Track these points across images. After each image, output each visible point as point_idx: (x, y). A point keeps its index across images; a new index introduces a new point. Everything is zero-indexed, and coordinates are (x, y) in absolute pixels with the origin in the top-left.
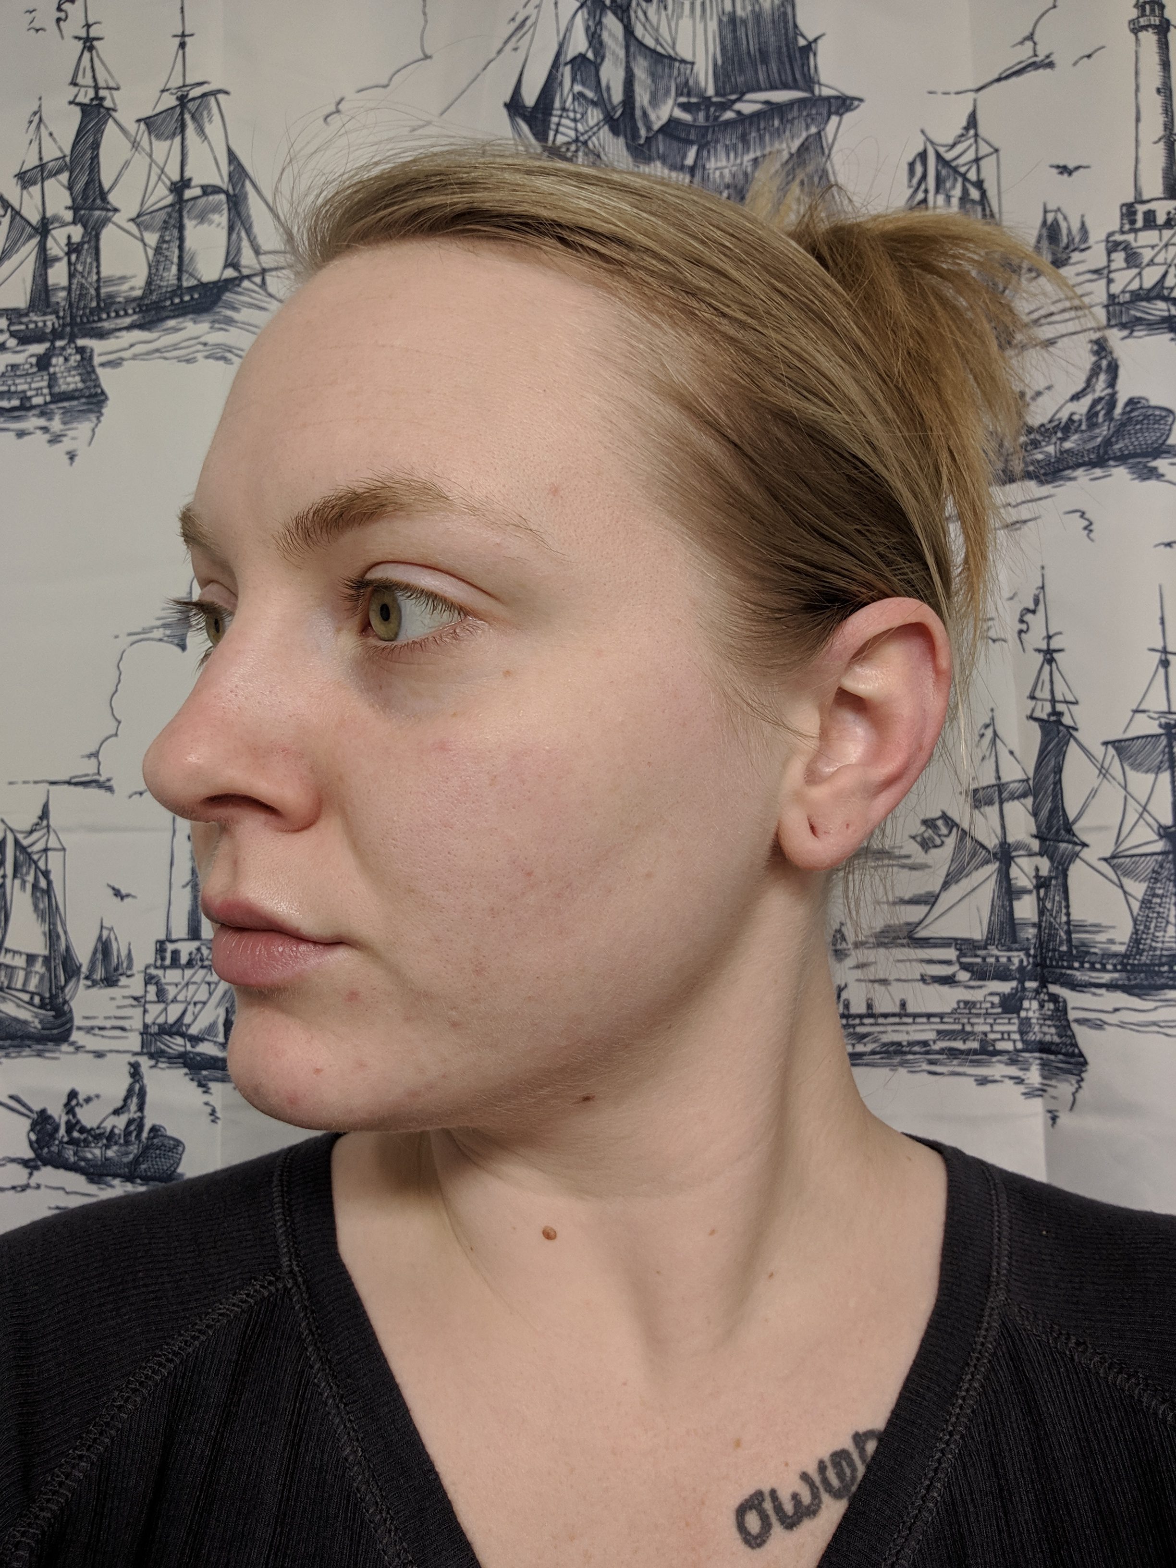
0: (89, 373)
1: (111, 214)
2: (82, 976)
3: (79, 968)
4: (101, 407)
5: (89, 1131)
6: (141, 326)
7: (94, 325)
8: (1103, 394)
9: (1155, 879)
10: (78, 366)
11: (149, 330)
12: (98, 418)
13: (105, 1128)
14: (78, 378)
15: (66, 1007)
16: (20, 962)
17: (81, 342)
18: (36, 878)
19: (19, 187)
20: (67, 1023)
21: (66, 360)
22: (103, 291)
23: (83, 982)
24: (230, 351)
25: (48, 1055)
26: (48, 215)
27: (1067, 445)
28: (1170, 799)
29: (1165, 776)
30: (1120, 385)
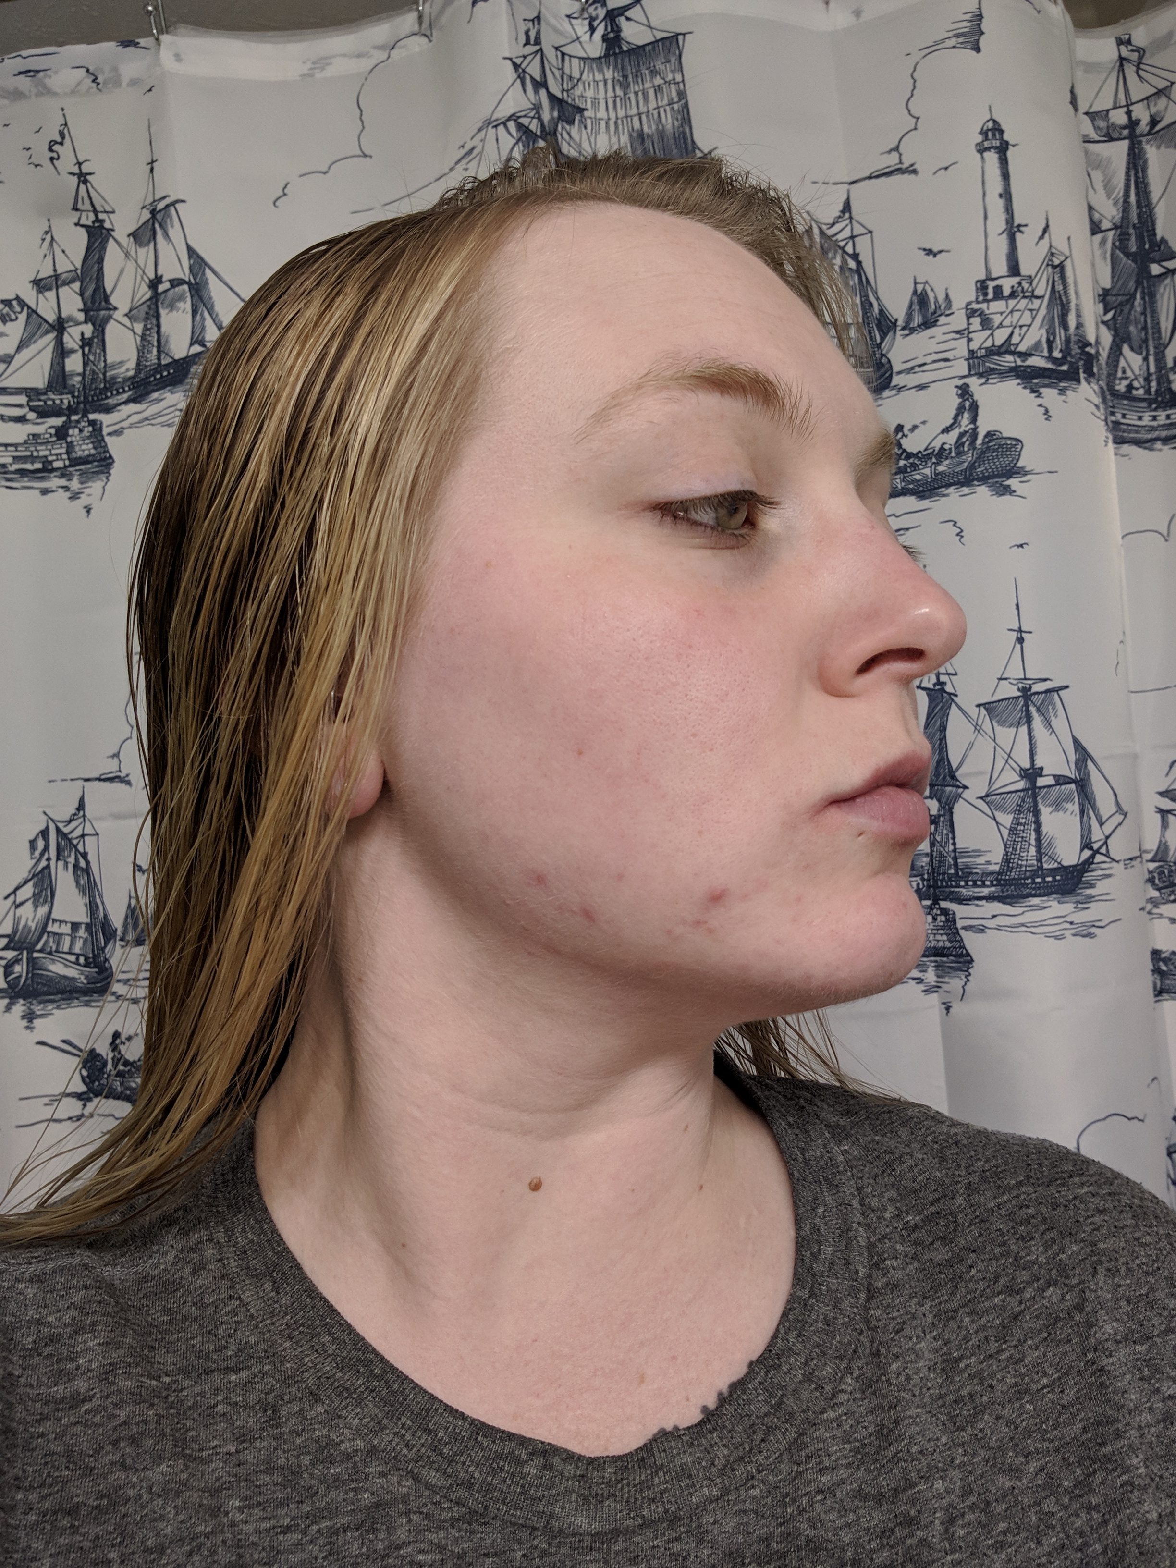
0: (99, 441)
1: (112, 312)
2: (118, 938)
3: (115, 932)
4: (112, 468)
6: (134, 400)
7: (102, 402)
8: (967, 429)
9: (1019, 811)
10: (91, 436)
11: (139, 402)
12: (110, 477)
14: (91, 446)
15: (107, 965)
16: (66, 929)
17: (92, 417)
18: (76, 860)
19: (35, 292)
20: (108, 977)
21: (81, 431)
22: (108, 374)
23: (119, 943)
25: (93, 1004)
26: (64, 315)
27: (940, 468)
28: (1027, 747)
29: (1024, 729)
30: (980, 421)
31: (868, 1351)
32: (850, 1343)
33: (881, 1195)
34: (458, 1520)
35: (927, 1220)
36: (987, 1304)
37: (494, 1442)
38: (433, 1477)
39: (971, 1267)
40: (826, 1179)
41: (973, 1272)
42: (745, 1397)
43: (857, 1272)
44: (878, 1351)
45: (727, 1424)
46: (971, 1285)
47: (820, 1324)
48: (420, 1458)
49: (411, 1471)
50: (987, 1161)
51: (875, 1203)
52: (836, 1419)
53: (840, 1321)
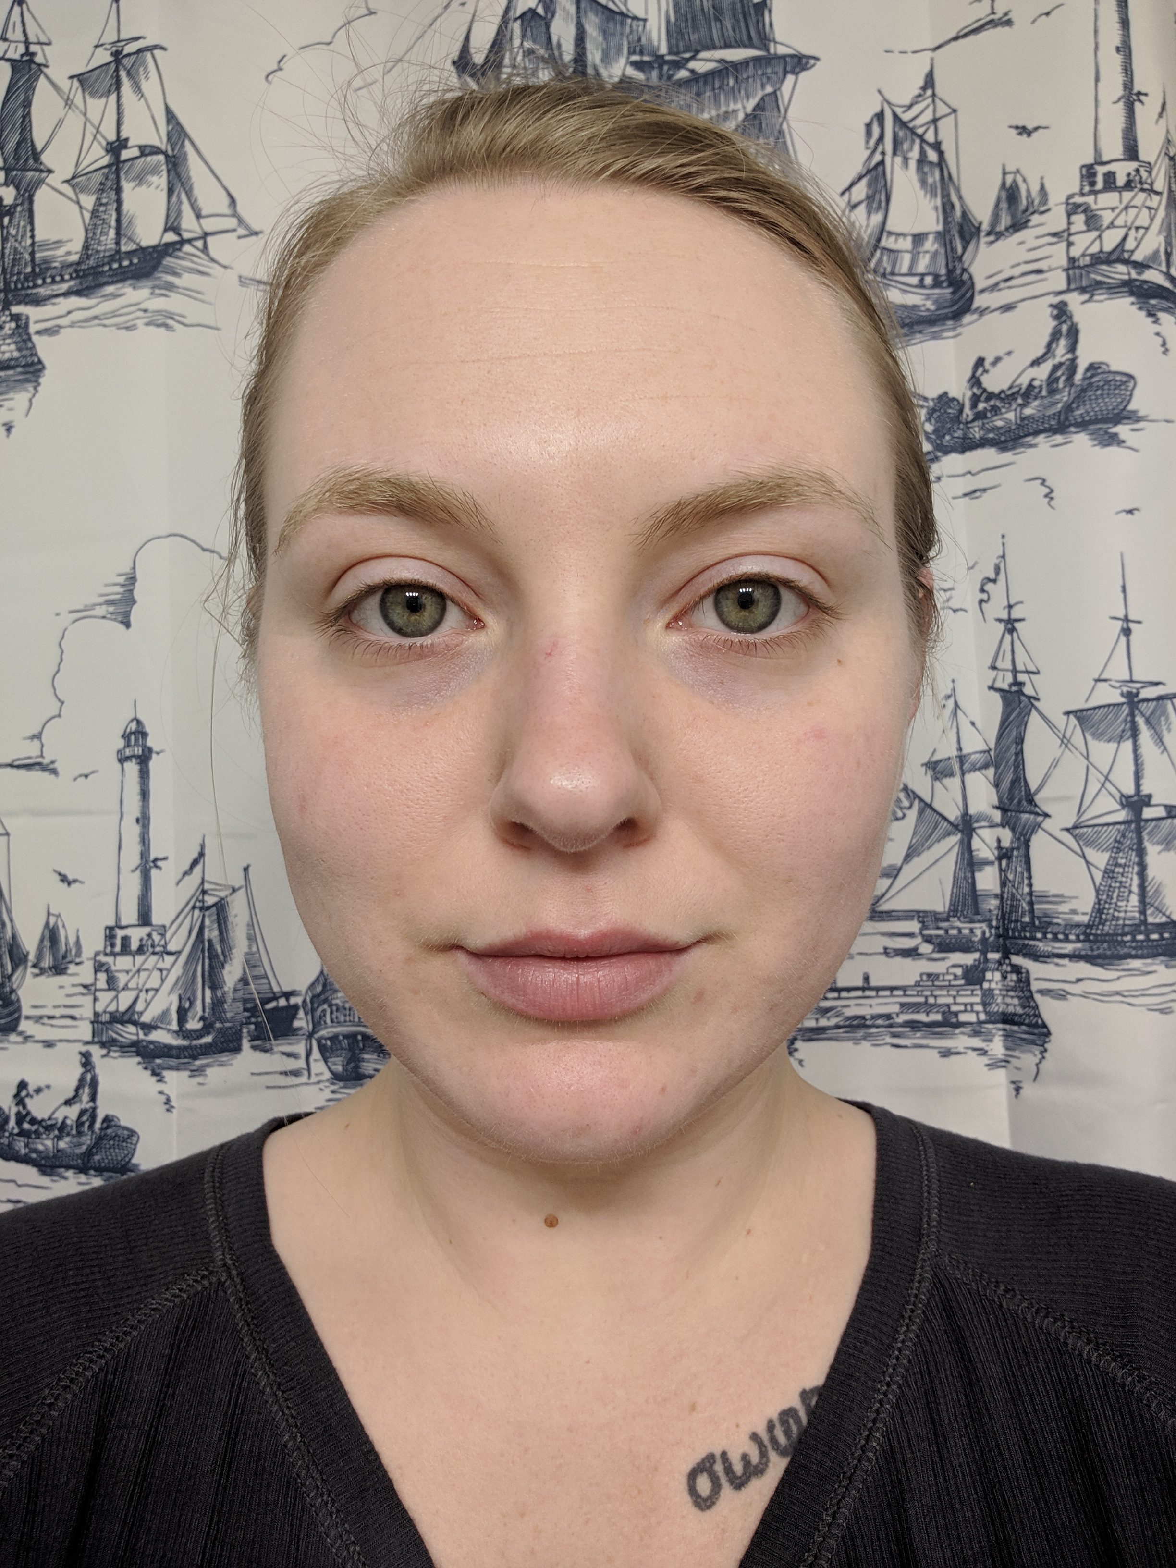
0: (25, 341)
1: (44, 175)
2: (30, 964)
3: (26, 956)
4: (39, 377)
5: (40, 1122)
6: (78, 293)
7: (29, 291)
8: (1063, 360)
9: (1118, 848)
10: (13, 333)
11: (87, 296)
12: (35, 388)
13: (56, 1119)
14: (13, 347)
15: (13, 997)
17: (15, 309)
20: (15, 1012)
22: (38, 255)
23: (30, 970)
24: (172, 318)
27: (1028, 411)
28: (1132, 768)
29: (1128, 745)
30: (1080, 350)
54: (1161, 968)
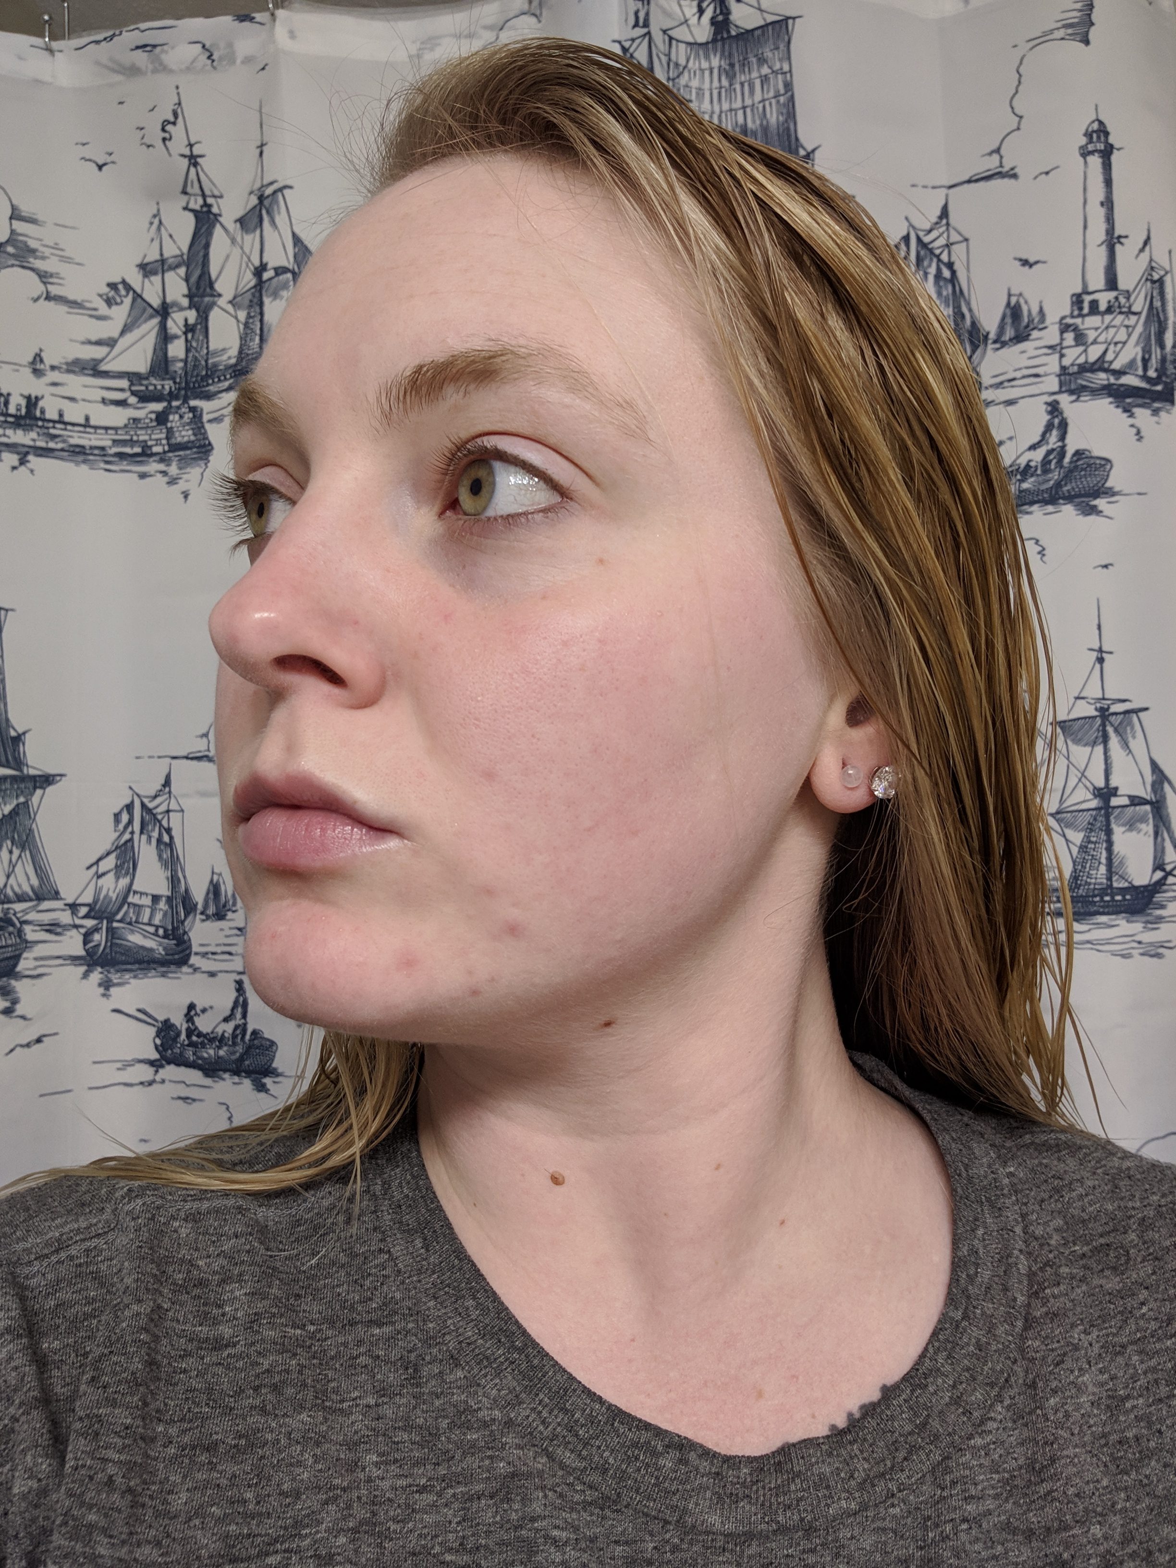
0: (199, 428)
1: (216, 299)
2: (198, 912)
3: (196, 905)
4: (209, 455)
5: (205, 1035)
7: (203, 389)
8: (1055, 446)
10: (191, 422)
12: (206, 464)
13: (217, 1033)
14: (190, 432)
15: (186, 937)
16: (147, 901)
17: (193, 403)
18: (160, 834)
19: (140, 276)
20: (186, 949)
21: (181, 417)
22: (210, 361)
23: (199, 917)
25: (170, 975)
26: (168, 300)
27: (1025, 486)
28: (1103, 767)
29: (1099, 749)
30: (1069, 440)
31: (1021, 1381)
32: (1002, 1372)
33: (1046, 1223)
34: (591, 1504)
35: (1096, 1250)
36: (1158, 1346)
37: (630, 1430)
38: (568, 1458)
39: (1143, 1304)
40: (988, 1200)
41: (1144, 1309)
42: (889, 1413)
43: (1015, 1300)
44: (1034, 1382)
45: (869, 1437)
46: (1141, 1323)
47: (972, 1348)
48: (554, 1437)
49: (546, 1449)
50: (1164, 1196)
51: (1039, 1231)
52: (985, 1447)
53: (994, 1348)
54: (1123, 923)
